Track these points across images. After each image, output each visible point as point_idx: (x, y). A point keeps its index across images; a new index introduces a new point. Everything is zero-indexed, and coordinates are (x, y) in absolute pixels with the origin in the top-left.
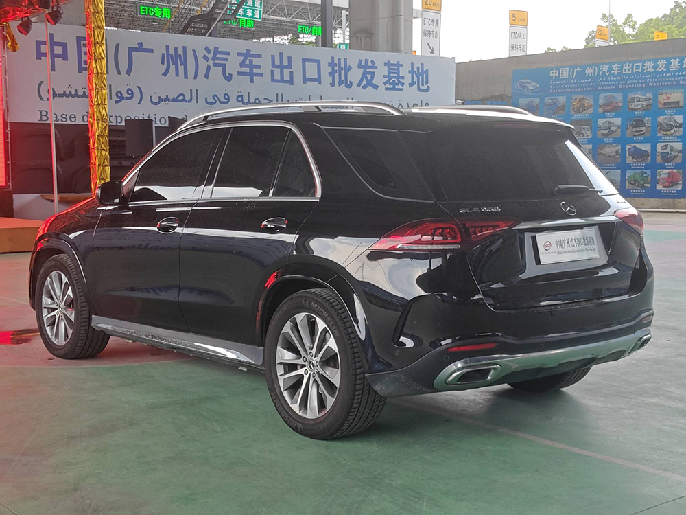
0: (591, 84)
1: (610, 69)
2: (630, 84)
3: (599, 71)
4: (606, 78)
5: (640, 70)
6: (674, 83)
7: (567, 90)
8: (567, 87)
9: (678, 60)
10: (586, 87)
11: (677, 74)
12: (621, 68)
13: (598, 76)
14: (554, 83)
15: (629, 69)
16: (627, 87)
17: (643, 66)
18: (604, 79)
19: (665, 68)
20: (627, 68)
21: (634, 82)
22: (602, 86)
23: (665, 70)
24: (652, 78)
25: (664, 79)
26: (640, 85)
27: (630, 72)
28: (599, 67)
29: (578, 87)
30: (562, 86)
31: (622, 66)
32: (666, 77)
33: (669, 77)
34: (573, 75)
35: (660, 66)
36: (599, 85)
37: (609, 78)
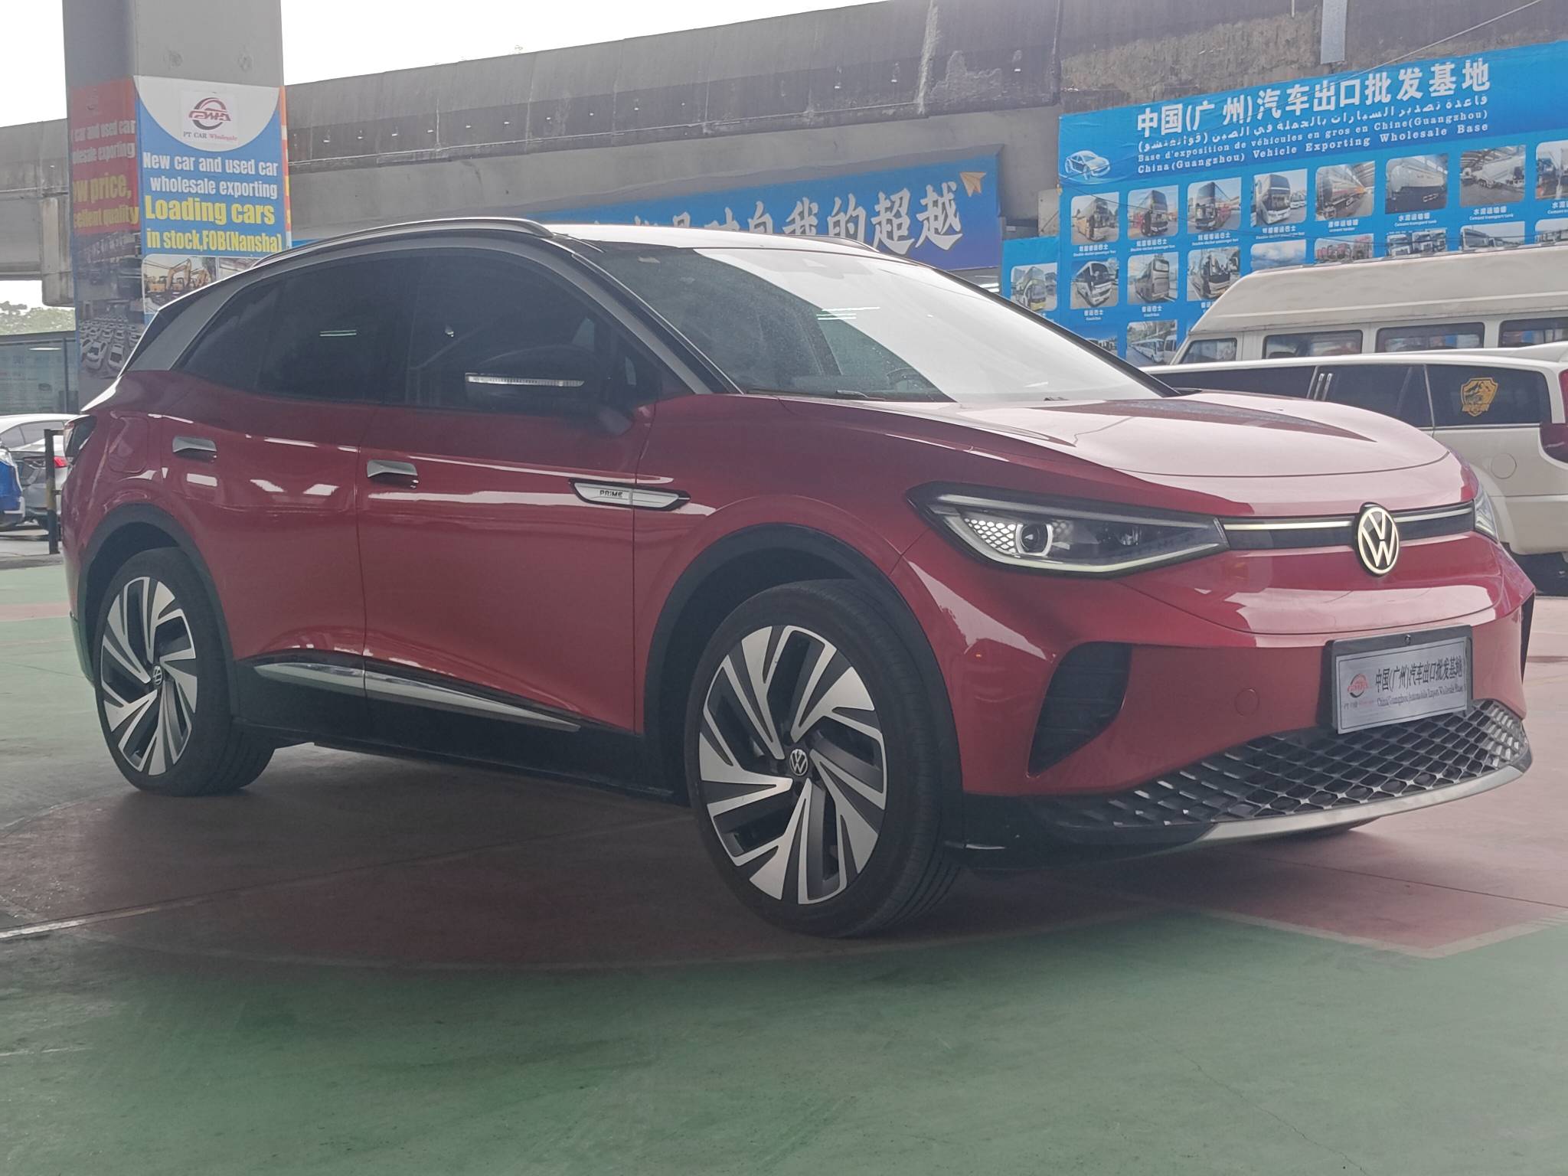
0: (1237, 146)
1: (1283, 102)
2: (1333, 139)
3: (1256, 107)
4: (1275, 127)
5: (1356, 101)
6: (1444, 132)
7: (1180, 165)
8: (1180, 158)
9: (1449, 66)
10: (1225, 154)
11: (1449, 106)
12: (1311, 95)
13: (1255, 124)
14: (1148, 147)
15: (1329, 98)
16: (1325, 146)
17: (1364, 87)
18: (1270, 128)
19: (1418, 90)
20: (1324, 94)
21: (1341, 132)
22: (1264, 148)
23: (1419, 95)
24: (1387, 119)
25: (1418, 122)
26: (1358, 142)
27: (1332, 107)
28: (1256, 97)
29: (1205, 157)
30: (1168, 156)
31: (1312, 89)
32: (1423, 115)
33: (1429, 115)
34: (1192, 124)
35: (1406, 86)
36: (1257, 147)
37: (1280, 127)
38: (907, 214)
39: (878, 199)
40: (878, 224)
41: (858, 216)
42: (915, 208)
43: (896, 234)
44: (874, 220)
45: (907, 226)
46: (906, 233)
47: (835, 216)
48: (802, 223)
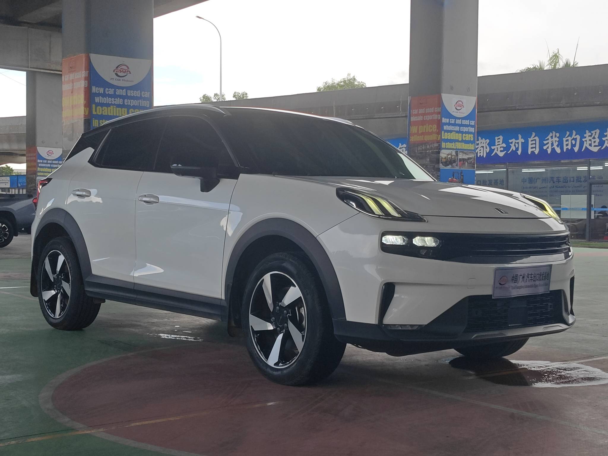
38: (598, 138)
39: (586, 132)
40: (585, 141)
41: (576, 138)
42: (601, 136)
43: (593, 144)
44: (584, 140)
45: (598, 142)
46: (597, 144)
47: (566, 138)
48: (552, 140)
